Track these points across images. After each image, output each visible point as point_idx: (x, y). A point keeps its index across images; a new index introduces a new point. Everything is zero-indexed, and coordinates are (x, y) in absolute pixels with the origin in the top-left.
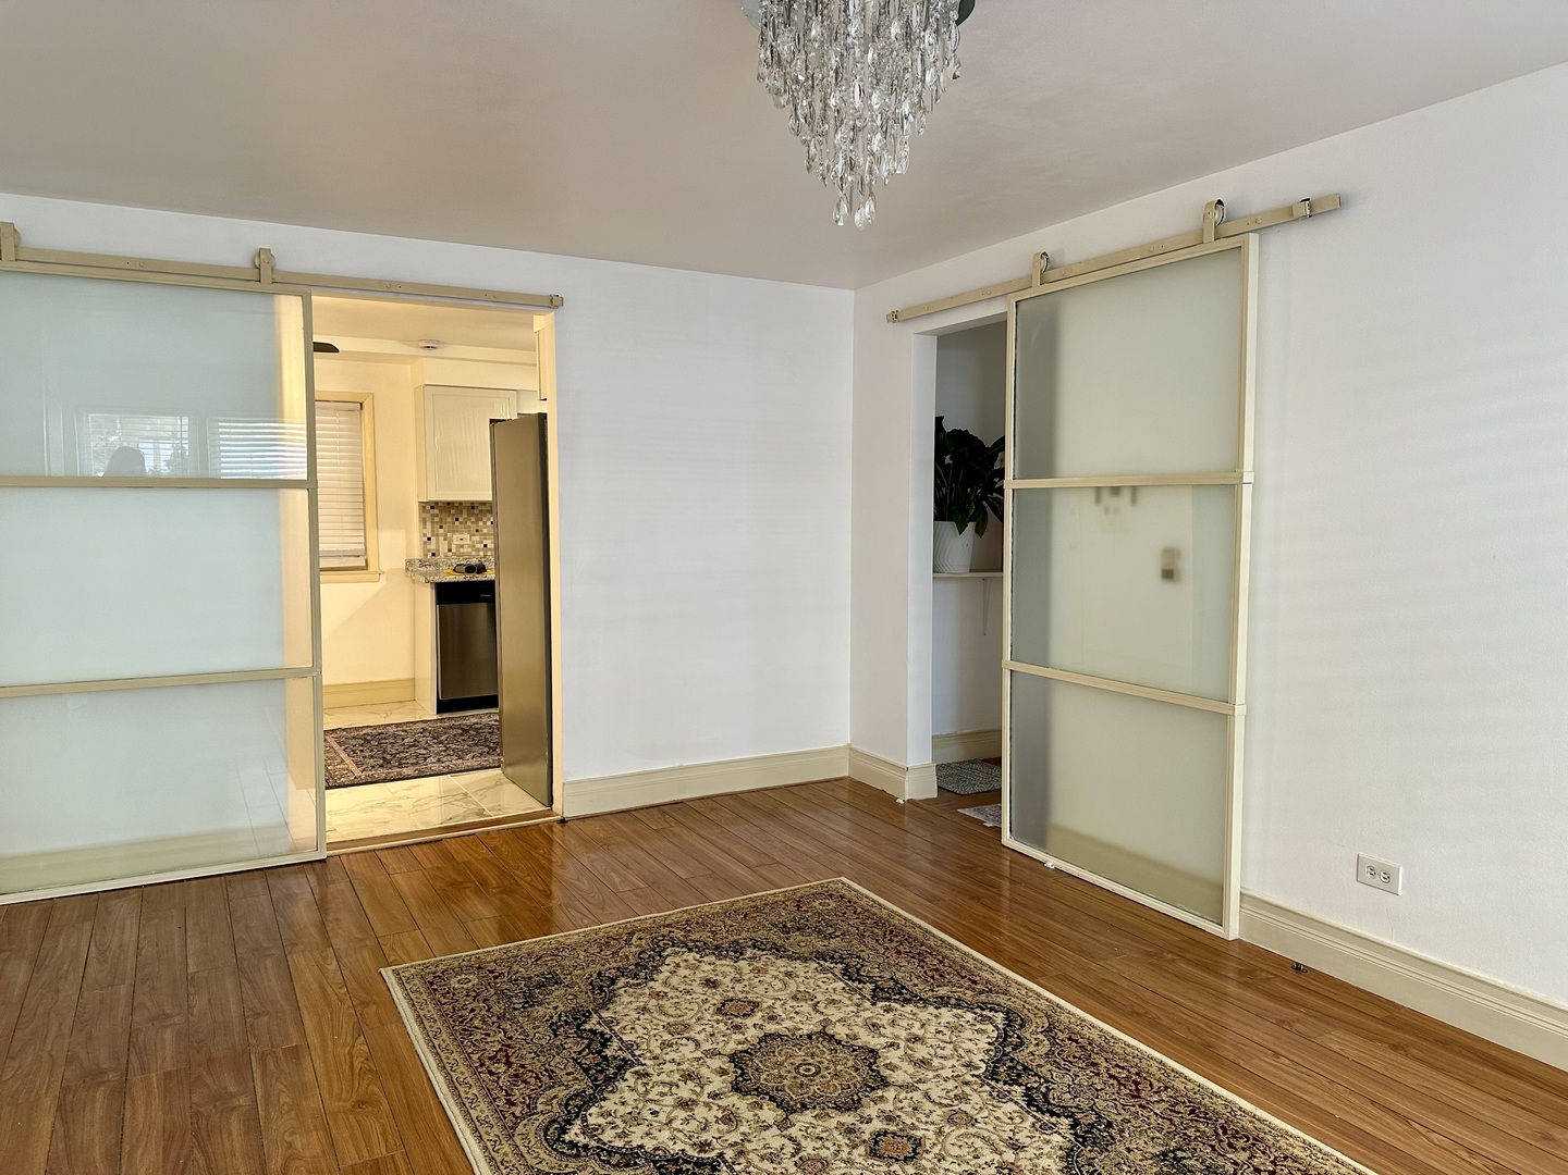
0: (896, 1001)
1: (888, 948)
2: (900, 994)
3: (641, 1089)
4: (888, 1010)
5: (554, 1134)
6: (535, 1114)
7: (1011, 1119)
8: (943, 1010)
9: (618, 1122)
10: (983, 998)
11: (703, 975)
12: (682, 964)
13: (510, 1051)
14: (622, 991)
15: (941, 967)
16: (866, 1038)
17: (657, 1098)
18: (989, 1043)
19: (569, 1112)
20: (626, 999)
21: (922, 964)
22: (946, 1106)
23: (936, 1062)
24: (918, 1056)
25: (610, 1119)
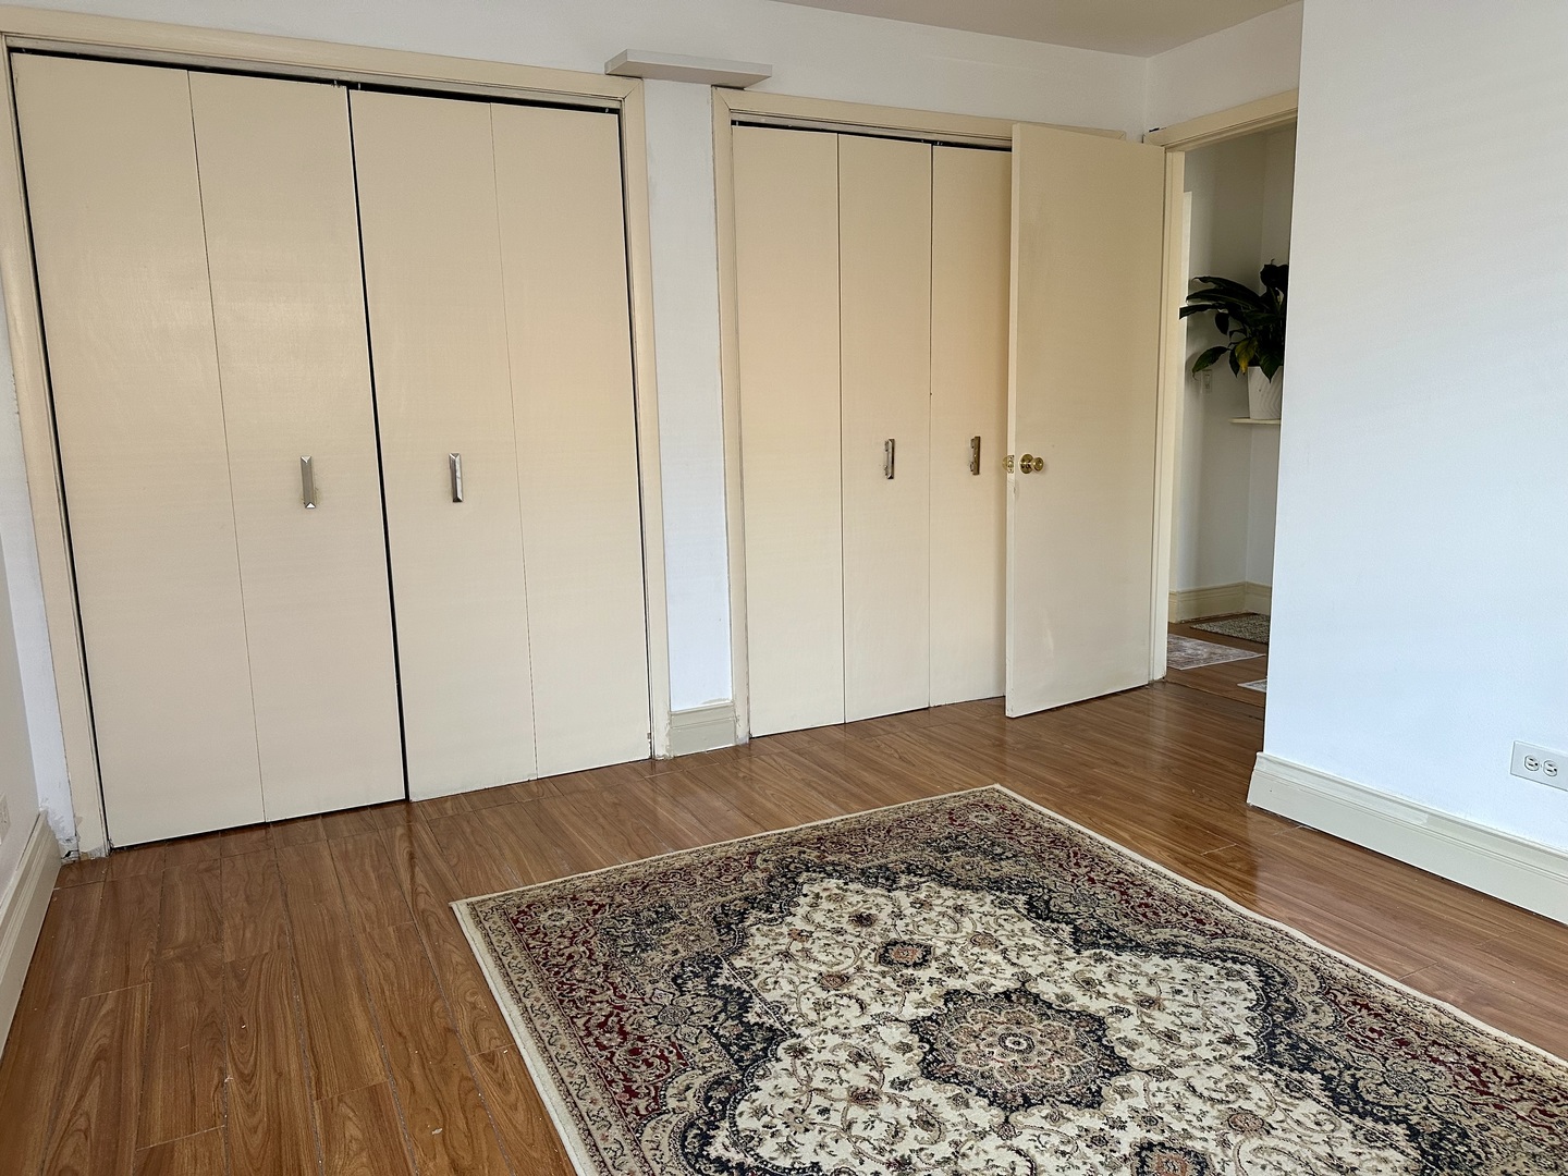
20: (759, 940)
24: (1159, 1027)
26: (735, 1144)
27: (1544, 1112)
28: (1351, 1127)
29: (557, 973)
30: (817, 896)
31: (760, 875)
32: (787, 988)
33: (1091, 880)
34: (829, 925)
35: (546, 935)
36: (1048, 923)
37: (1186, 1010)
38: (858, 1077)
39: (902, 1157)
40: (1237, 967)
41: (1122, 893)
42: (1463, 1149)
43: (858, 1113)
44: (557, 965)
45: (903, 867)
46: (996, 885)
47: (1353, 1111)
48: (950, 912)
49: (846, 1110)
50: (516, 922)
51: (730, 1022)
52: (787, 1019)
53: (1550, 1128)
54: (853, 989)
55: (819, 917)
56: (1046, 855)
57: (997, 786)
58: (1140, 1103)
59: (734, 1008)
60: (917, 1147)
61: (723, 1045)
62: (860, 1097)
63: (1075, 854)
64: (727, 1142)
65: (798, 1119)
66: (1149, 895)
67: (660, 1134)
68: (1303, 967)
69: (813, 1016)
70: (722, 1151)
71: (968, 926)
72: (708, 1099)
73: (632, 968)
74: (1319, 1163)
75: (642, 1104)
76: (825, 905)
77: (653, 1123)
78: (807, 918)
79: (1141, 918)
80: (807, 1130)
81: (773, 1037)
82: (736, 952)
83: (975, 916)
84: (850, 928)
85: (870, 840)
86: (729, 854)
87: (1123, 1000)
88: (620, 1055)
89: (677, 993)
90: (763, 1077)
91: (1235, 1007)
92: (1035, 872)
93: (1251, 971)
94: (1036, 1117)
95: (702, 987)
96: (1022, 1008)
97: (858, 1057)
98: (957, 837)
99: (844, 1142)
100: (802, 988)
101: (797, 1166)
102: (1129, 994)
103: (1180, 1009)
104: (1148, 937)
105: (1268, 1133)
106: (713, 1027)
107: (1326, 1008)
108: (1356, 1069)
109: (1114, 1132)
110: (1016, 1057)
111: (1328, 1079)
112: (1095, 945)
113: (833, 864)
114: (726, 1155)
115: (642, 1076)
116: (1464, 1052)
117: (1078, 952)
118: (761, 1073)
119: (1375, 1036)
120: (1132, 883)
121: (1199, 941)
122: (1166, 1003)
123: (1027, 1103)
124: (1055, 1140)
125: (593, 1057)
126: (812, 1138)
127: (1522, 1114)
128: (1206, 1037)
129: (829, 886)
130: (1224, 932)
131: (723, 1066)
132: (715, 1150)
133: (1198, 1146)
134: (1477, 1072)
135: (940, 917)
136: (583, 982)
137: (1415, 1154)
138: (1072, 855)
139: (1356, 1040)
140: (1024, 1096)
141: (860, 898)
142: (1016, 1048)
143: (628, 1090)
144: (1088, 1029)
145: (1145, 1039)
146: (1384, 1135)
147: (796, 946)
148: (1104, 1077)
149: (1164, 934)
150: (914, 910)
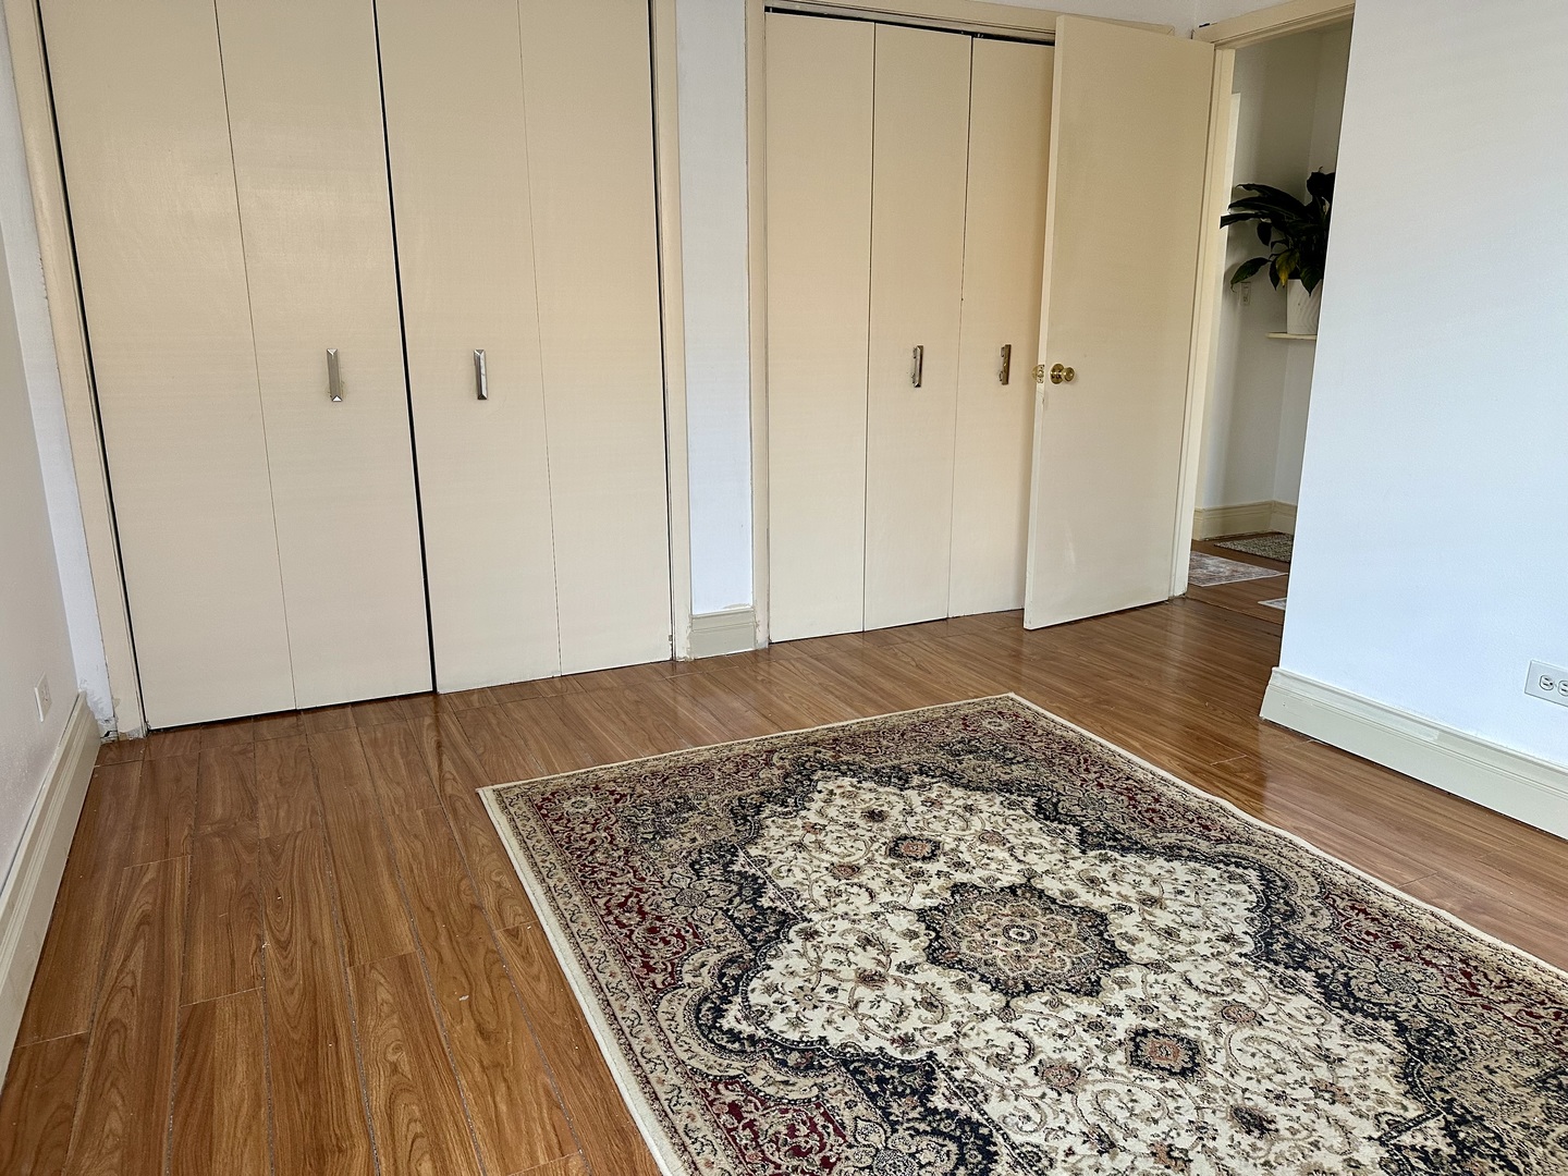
0: (1113, 848)
1: (1085, 780)
2: (1115, 840)
3: (812, 954)
4: (1105, 859)
5: (707, 1017)
6: (680, 987)
7: (1308, 1017)
8: (1176, 864)
9: (789, 999)
10: (1222, 848)
11: (864, 806)
12: (838, 791)
13: (643, 897)
14: (769, 822)
15: (1157, 807)
16: (1085, 897)
17: (831, 967)
18: (1248, 909)
19: (725, 986)
20: (774, 831)
21: (1133, 802)
22: (1216, 994)
23: (1185, 934)
24: (1161, 924)
25: (777, 996)
26: (746, 1018)
27: (1530, 1014)
28: (1341, 1022)
29: (580, 856)
30: (831, 792)
31: (776, 772)
32: (800, 876)
33: (1100, 785)
34: (842, 819)
35: (569, 821)
36: (1055, 824)
37: (1187, 910)
38: (866, 960)
39: (906, 1034)
40: (1240, 871)
41: (1130, 799)
42: (1448, 1045)
43: (863, 992)
44: (580, 849)
45: (916, 768)
46: (1006, 787)
47: (1344, 1007)
48: (960, 810)
49: (853, 989)
50: (540, 808)
51: (744, 906)
52: (799, 904)
53: (1535, 1029)
54: (863, 879)
55: (832, 812)
56: (1057, 761)
57: (1012, 695)
58: (1138, 993)
59: (747, 892)
60: (921, 1026)
61: (737, 926)
62: (866, 979)
63: (1086, 761)
64: (739, 1016)
65: (807, 996)
66: (1157, 801)
67: (674, 1007)
68: (1304, 873)
69: (824, 903)
70: (734, 1024)
71: (976, 825)
72: (722, 976)
73: (651, 853)
74: (1308, 1053)
75: (659, 979)
76: (839, 801)
77: (669, 996)
78: (820, 813)
79: (1147, 822)
80: (815, 1007)
81: (786, 920)
82: (752, 841)
83: (985, 815)
84: (862, 823)
85: (885, 743)
86: (747, 752)
87: (1126, 898)
88: (638, 933)
89: (695, 878)
90: (775, 956)
91: (1235, 907)
92: (1046, 776)
93: (1253, 875)
94: (1036, 1002)
95: (718, 872)
96: (1026, 902)
97: (866, 942)
98: (969, 741)
99: (850, 1019)
100: (814, 876)
101: (805, 1039)
102: (1132, 893)
103: (1181, 909)
104: (1154, 841)
105: (1260, 1024)
106: (728, 910)
107: (1325, 912)
108: (1350, 968)
109: (1111, 1019)
110: (1019, 947)
111: (1322, 977)
112: (1100, 846)
113: (847, 763)
114: (738, 1027)
115: (659, 953)
116: (1456, 956)
117: (1084, 852)
118: (774, 953)
119: (1371, 938)
120: (1140, 789)
121: (1204, 846)
122: (1167, 902)
123: (1028, 989)
124: (1053, 1024)
125: (612, 934)
126: (819, 1015)
127: (1509, 1015)
129: (843, 784)
130: (1229, 838)
131: (736, 946)
132: (728, 1022)
133: (1191, 1034)
134: (1468, 975)
135: (950, 815)
136: (605, 865)
137: (1403, 1048)
138: (1082, 761)
139: (1352, 942)
140: (1026, 984)
141: (873, 795)
142: (1020, 938)
143: (646, 965)
144: (1090, 924)
145: (1146, 935)
146: (1372, 1029)
147: (810, 837)
148: (1104, 968)
149: (1170, 838)
150: (925, 809)
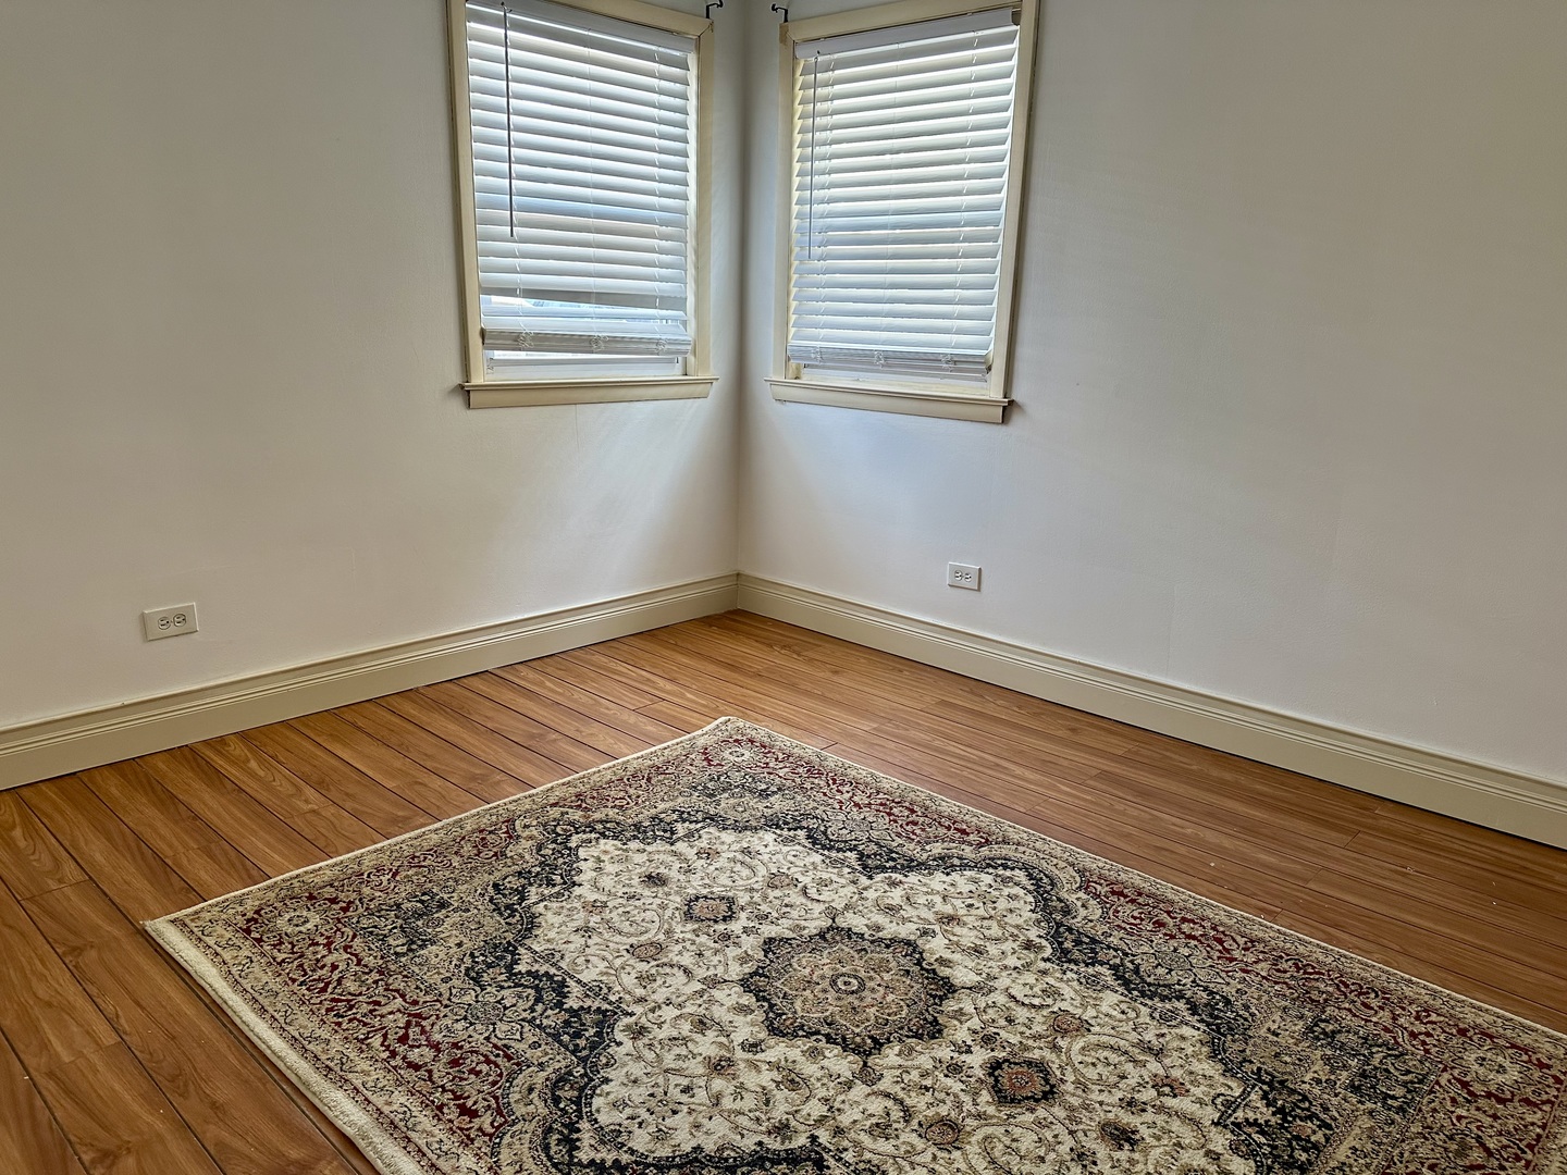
128: (1008, 946)
